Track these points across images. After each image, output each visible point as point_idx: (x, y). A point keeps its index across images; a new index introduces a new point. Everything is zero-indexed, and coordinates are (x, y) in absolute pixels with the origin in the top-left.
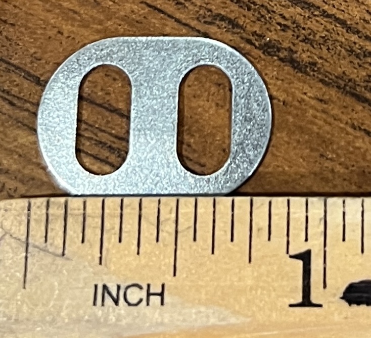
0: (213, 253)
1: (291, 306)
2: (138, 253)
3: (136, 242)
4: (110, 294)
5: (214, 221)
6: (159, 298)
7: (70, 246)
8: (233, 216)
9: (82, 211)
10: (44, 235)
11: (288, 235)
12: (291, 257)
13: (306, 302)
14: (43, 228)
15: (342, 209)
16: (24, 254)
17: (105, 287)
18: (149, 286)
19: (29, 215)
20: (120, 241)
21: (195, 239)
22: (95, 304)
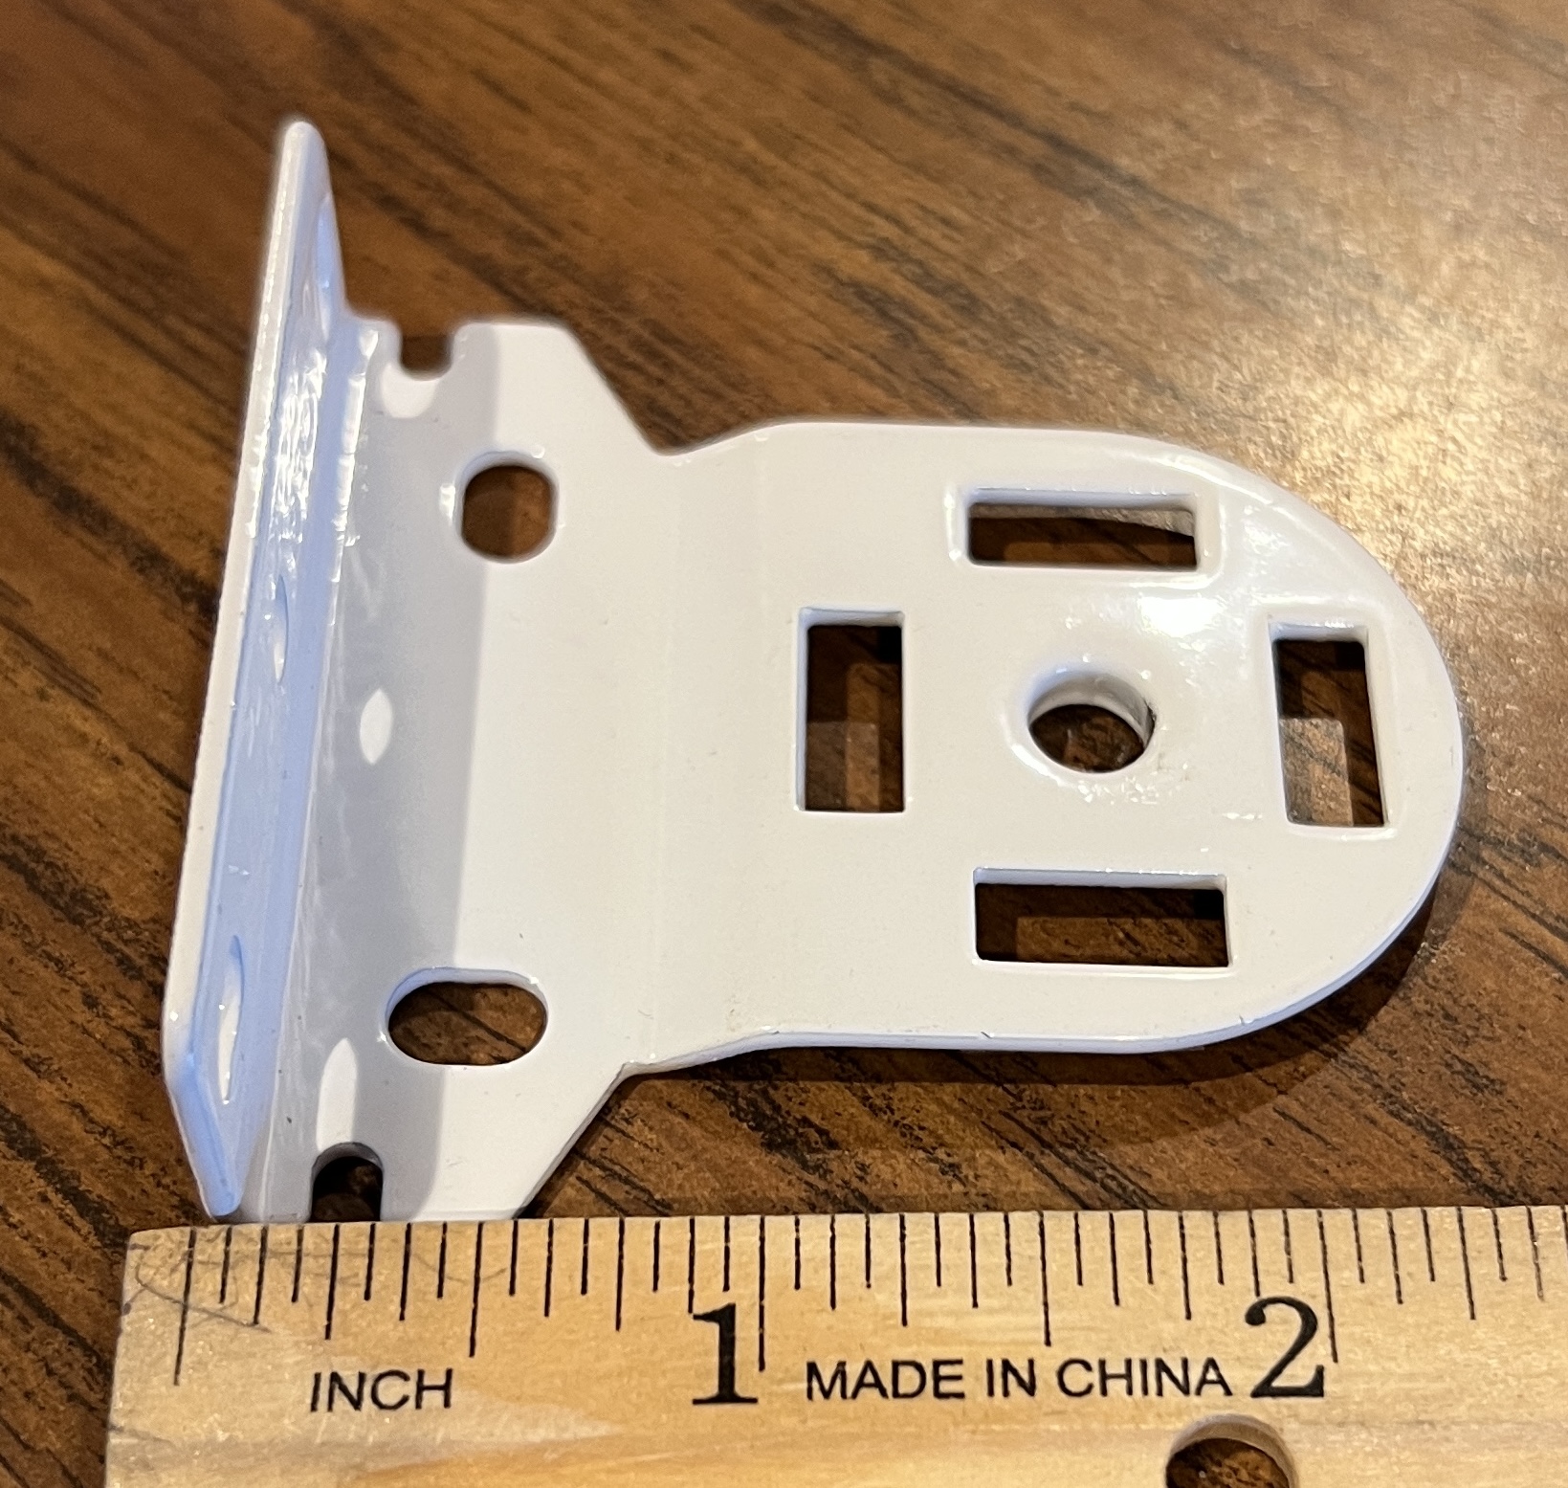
0: (547, 1314)
1: (696, 1402)
2: (402, 1318)
3: (397, 1299)
4: (345, 1390)
5: (550, 1260)
6: (439, 1395)
7: (268, 1307)
8: (586, 1250)
9: (294, 1246)
10: (219, 1288)
11: (691, 1280)
12: (696, 1317)
13: (727, 1393)
14: (219, 1278)
15: (794, 1235)
16: (178, 1324)
17: (335, 1378)
18: (421, 1374)
19: (191, 1255)
20: (367, 1296)
21: (512, 1291)
22: (314, 1408)
